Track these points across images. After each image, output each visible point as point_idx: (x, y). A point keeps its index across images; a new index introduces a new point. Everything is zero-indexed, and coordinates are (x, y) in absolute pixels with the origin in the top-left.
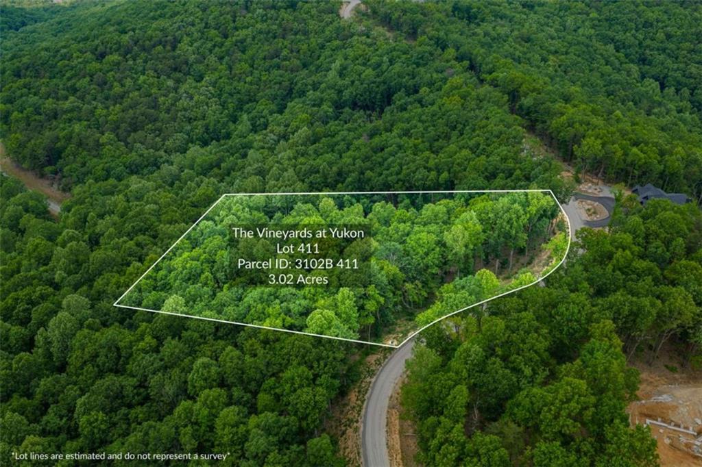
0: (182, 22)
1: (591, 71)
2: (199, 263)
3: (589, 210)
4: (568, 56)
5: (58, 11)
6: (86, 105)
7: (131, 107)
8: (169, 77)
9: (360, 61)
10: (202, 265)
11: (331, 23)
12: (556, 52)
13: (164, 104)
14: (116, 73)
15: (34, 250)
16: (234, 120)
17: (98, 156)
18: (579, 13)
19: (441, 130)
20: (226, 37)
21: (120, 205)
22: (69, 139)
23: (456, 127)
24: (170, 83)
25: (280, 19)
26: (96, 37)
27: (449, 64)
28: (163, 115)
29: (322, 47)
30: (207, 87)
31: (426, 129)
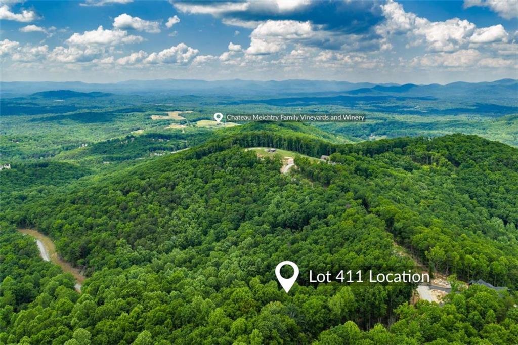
0: (181, 173)
1: (451, 210)
2: (165, 314)
3: (439, 296)
4: (435, 201)
5: (106, 168)
6: (112, 222)
7: (140, 224)
8: (167, 206)
9: (291, 198)
10: (166, 315)
11: (274, 176)
12: (427, 198)
13: (161, 222)
14: (134, 203)
15: (61, 306)
16: (205, 233)
17: (114, 254)
18: (444, 175)
19: (338, 240)
20: (207, 183)
21: (121, 281)
22: (97, 242)
23: (349, 238)
24: (167, 210)
25: (241, 173)
26: (126, 181)
27: (348, 202)
28: (160, 229)
29: (267, 190)
30: (190, 213)
31: (328, 240)
